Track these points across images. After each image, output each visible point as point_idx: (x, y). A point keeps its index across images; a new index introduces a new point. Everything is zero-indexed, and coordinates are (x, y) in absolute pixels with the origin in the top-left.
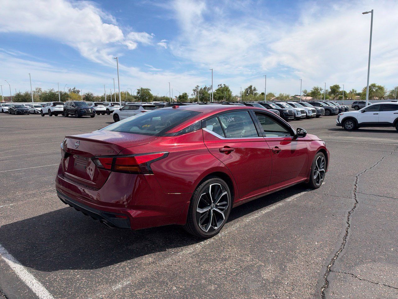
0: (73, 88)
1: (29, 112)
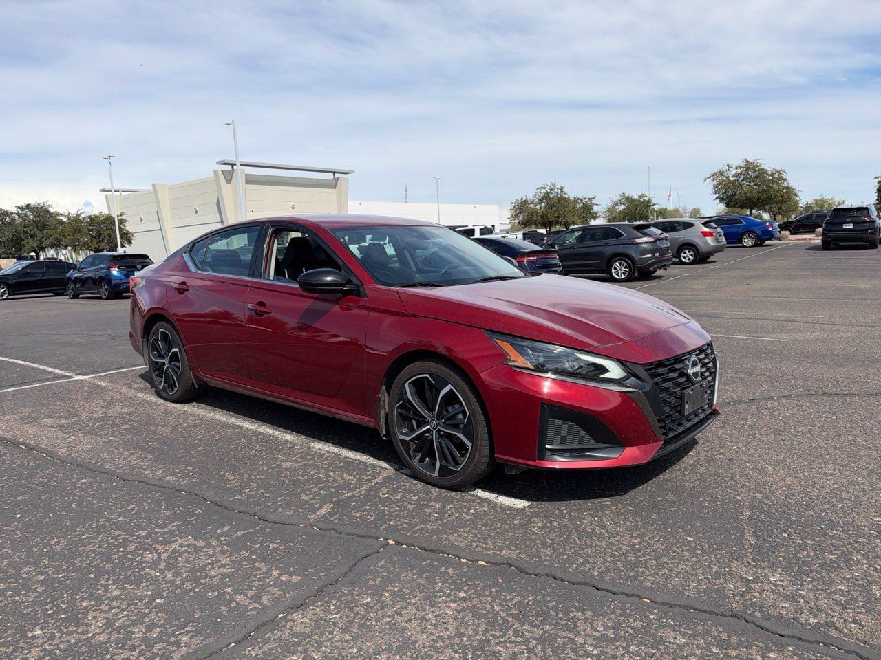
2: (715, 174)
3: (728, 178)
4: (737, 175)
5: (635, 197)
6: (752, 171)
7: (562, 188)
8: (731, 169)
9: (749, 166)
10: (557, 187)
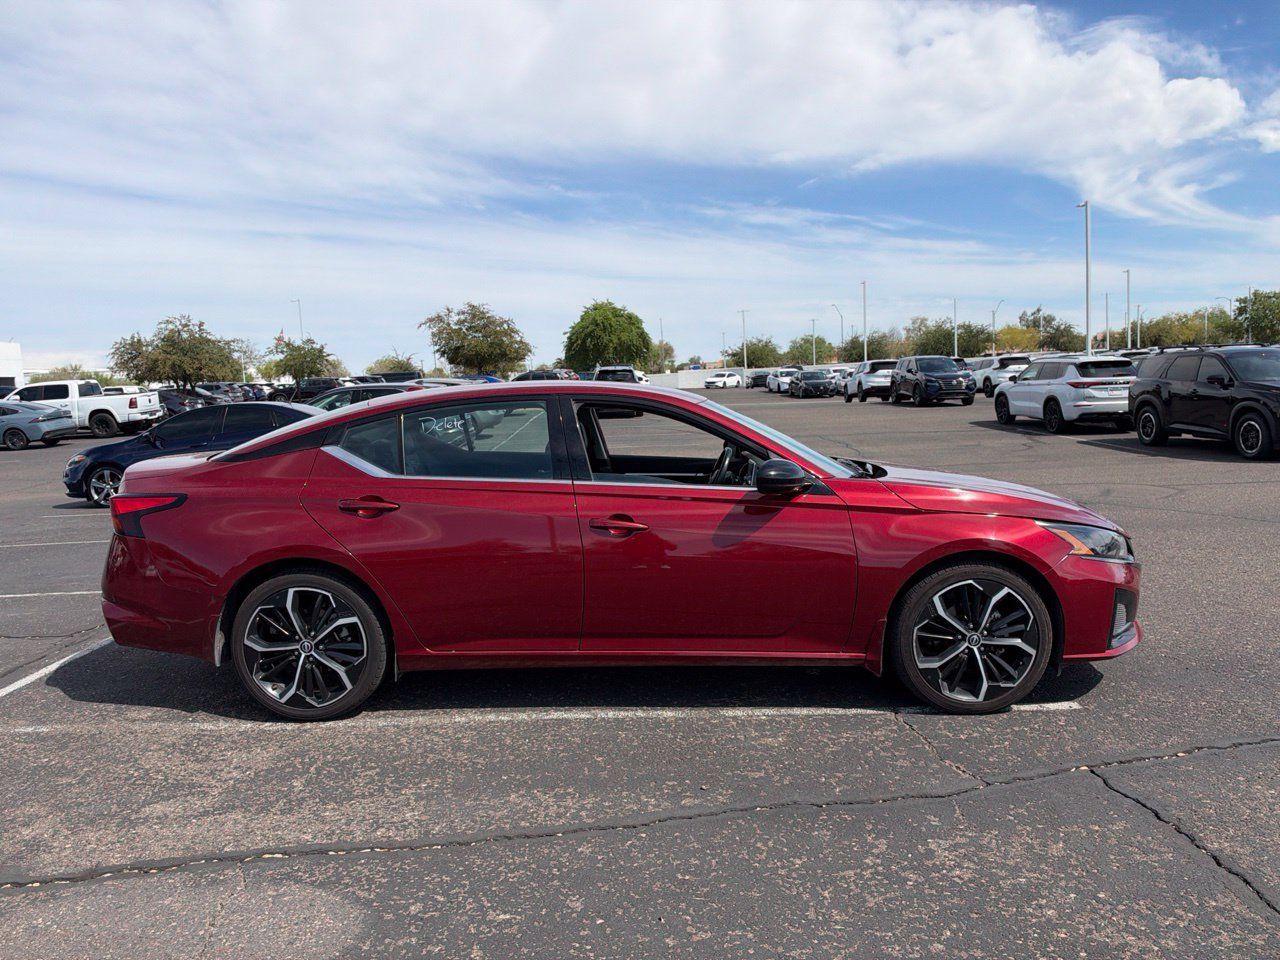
0: (1035, 309)
1: (832, 391)
2: (431, 320)
3: (449, 324)
4: (461, 322)
5: (298, 343)
6: (477, 317)
7: (201, 324)
8: (453, 314)
9: (475, 313)
10: (193, 322)
